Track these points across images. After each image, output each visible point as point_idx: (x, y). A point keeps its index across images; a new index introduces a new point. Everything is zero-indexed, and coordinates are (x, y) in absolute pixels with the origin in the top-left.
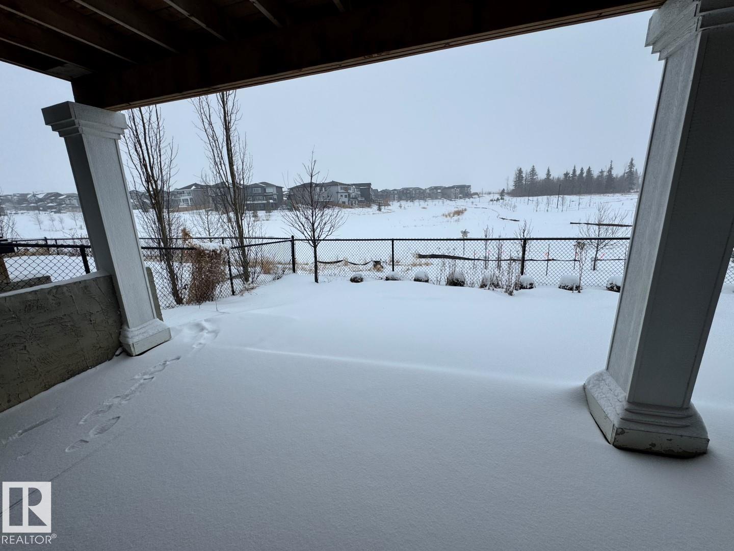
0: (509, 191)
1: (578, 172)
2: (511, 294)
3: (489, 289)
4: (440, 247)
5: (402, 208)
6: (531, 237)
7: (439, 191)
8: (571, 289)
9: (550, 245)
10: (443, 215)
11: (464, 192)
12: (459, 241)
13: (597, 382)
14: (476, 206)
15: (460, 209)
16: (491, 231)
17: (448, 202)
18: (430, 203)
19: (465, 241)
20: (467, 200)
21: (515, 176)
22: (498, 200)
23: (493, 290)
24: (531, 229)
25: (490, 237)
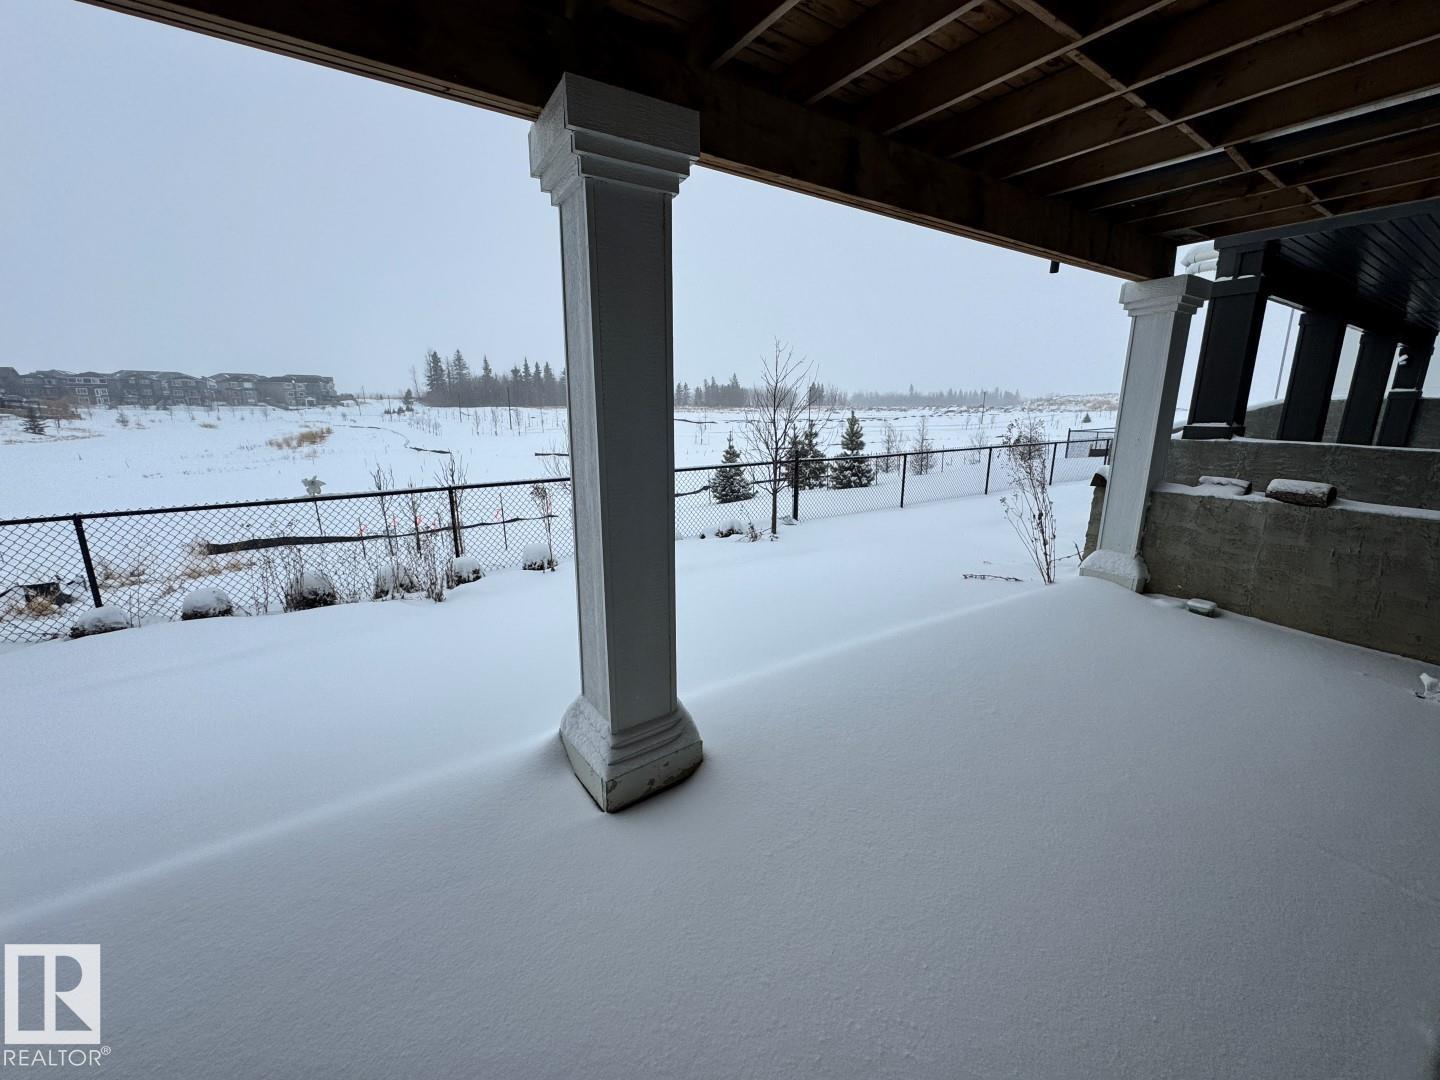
0: (421, 395)
1: (532, 370)
2: (439, 598)
3: (393, 598)
4: (251, 522)
5: (132, 424)
6: (468, 484)
7: (248, 385)
8: (541, 568)
9: (503, 495)
10: (271, 444)
11: (317, 391)
12: (301, 504)
13: (574, 719)
14: (353, 424)
15: (314, 430)
16: (388, 477)
17: (279, 412)
18: (225, 415)
19: (319, 503)
20: (329, 409)
21: (427, 367)
22: (400, 411)
23: (403, 597)
24: (464, 467)
25: (390, 489)
